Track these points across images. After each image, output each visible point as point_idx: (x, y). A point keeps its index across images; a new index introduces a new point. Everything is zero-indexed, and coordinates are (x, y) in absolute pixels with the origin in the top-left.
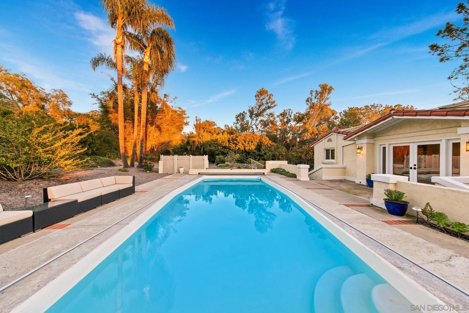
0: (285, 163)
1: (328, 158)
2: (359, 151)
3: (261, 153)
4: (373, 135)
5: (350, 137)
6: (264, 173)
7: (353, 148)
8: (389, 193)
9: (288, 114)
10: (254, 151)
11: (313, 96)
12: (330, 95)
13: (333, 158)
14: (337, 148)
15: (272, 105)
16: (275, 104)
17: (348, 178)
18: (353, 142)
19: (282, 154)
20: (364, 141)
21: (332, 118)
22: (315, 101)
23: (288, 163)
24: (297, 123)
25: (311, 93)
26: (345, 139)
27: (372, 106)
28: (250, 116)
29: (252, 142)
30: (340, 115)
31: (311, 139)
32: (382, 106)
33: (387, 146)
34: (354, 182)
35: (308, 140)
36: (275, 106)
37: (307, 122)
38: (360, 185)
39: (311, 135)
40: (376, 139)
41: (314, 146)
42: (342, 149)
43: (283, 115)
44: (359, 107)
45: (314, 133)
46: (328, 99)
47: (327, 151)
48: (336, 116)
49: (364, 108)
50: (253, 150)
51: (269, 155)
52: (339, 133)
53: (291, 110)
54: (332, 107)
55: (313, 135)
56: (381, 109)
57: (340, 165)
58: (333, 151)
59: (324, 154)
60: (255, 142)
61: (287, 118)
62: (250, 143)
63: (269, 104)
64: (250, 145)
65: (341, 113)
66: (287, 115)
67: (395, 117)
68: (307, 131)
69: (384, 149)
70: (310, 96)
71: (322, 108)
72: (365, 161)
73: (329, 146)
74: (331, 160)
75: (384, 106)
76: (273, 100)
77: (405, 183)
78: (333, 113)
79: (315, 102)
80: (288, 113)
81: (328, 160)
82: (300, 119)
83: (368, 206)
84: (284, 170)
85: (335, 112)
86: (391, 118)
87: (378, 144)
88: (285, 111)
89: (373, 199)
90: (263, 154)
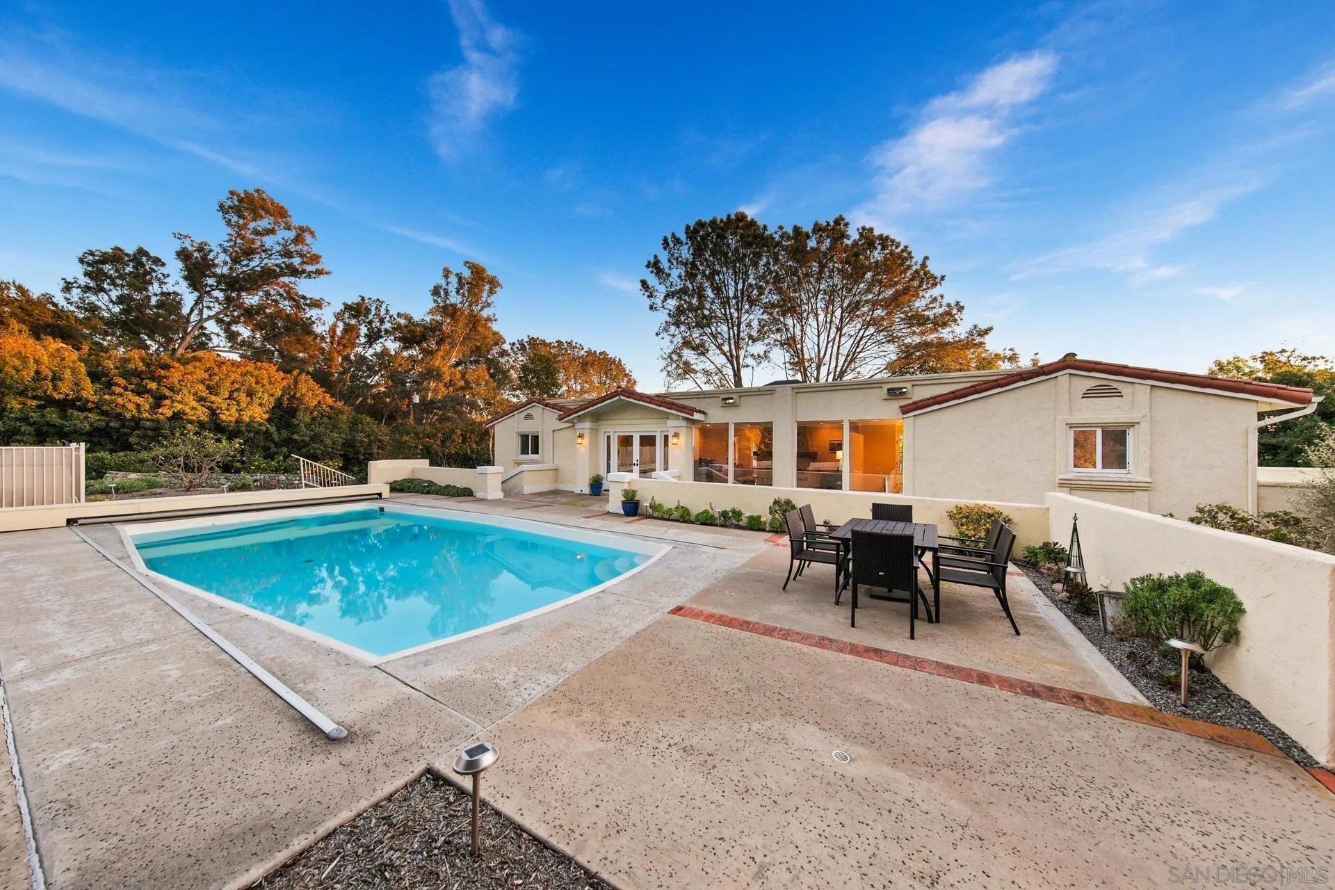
0: (423, 464)
1: (524, 451)
2: (579, 441)
3: (295, 437)
4: (597, 417)
5: (568, 416)
6: (380, 495)
7: (569, 433)
8: (626, 493)
9: (373, 312)
10: (264, 428)
11: (450, 285)
12: (492, 298)
13: (536, 451)
14: (543, 432)
15: (309, 268)
16: (319, 266)
17: (561, 487)
18: (570, 425)
19: (380, 441)
20: (587, 425)
21: (494, 352)
22: (454, 299)
23: (431, 465)
24: (406, 348)
25: (446, 277)
26: (560, 420)
27: (569, 344)
28: (185, 278)
29: (250, 394)
30: (512, 348)
31: (451, 401)
32: (583, 349)
33: (611, 434)
34: (573, 492)
35: (439, 401)
36: (320, 272)
37: (437, 350)
38: (581, 495)
39: (448, 388)
40: (600, 423)
41: (493, 426)
42: (551, 434)
43: (357, 310)
44: (548, 341)
45: (455, 384)
46: (489, 305)
47: (524, 438)
48: (504, 350)
49: (556, 345)
50: (260, 424)
51: (334, 443)
52: (547, 405)
53: (384, 306)
54: (495, 327)
55: (451, 389)
56: (582, 353)
57: (548, 465)
58: (536, 439)
59: (516, 444)
60: (266, 396)
61: (370, 323)
62: (243, 397)
63: (296, 261)
64: (243, 405)
65: (514, 344)
66: (371, 317)
67: (622, 397)
68: (438, 377)
69: (609, 437)
70: (443, 282)
71: (475, 322)
72: (587, 456)
73: (529, 427)
74: (531, 456)
75: (586, 349)
76: (315, 251)
77: (637, 480)
78: (498, 340)
79: (458, 302)
80: (373, 309)
81: (525, 457)
82: (411, 334)
83: (606, 514)
84: (431, 483)
85: (501, 337)
86: (617, 398)
87: (602, 431)
88: (363, 299)
89: (610, 504)
90: (307, 439)
